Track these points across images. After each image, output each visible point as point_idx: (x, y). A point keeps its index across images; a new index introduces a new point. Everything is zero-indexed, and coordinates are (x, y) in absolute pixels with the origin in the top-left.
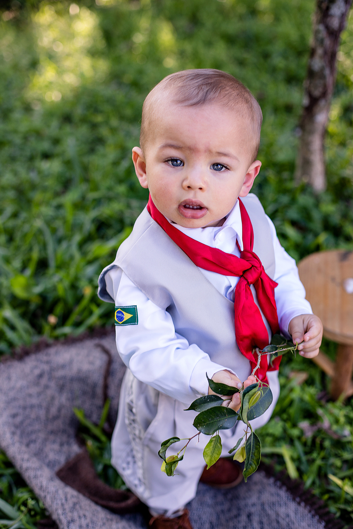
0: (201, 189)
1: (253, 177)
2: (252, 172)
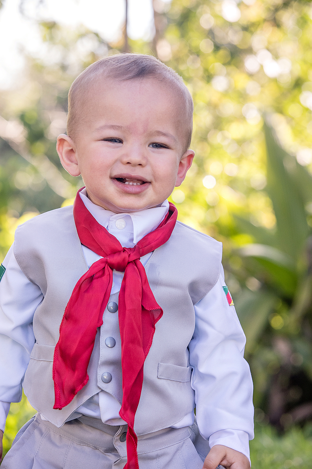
0: (140, 165)
1: (185, 168)
2: (185, 162)
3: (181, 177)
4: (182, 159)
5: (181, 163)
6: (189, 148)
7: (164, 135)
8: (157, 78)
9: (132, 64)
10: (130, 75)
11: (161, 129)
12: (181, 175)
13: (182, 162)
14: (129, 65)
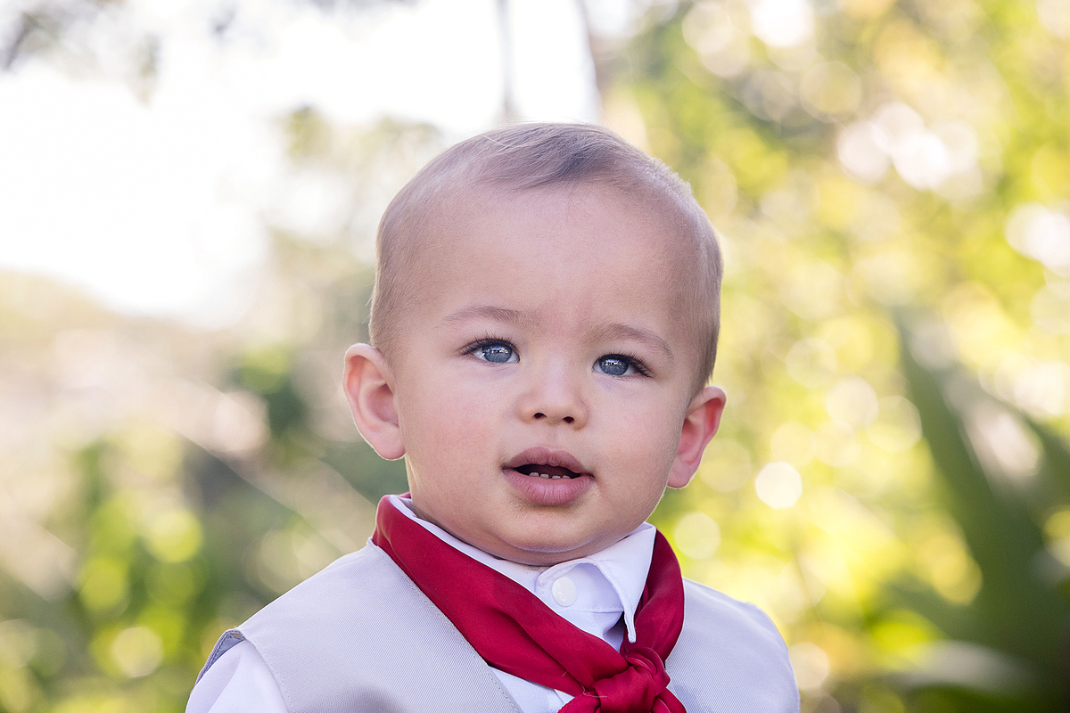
1: (700, 438)
2: (698, 420)
3: (690, 463)
4: (689, 411)
5: (687, 422)
6: (710, 381)
7: (636, 334)
8: (618, 182)
9: (548, 145)
10: (540, 176)
11: (627, 319)
12: (689, 456)
13: (693, 419)
14: (537, 149)
